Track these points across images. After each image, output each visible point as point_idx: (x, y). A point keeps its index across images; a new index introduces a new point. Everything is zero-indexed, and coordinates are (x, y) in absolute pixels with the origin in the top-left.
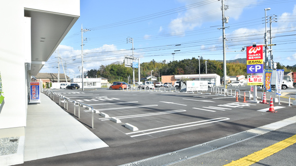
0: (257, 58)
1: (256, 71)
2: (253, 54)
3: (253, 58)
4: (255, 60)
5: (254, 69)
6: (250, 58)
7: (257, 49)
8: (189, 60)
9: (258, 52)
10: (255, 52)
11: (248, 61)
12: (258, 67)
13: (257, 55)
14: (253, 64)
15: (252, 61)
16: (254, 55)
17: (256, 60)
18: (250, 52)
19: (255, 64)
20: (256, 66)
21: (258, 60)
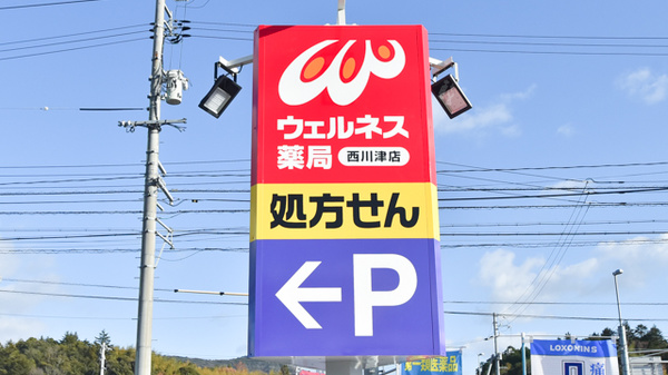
0: (369, 157)
1: (364, 326)
2: (322, 107)
3: (321, 158)
4: (345, 190)
5: (333, 295)
6: (289, 158)
7: (371, 65)
8: (51, 342)
9: (378, 97)
10: (344, 94)
11: (266, 191)
12: (385, 280)
13: (370, 125)
14: (320, 232)
15: (309, 190)
16: (340, 128)
17: (365, 191)
18: (293, 89)
19: (349, 231)
20: (363, 265)
21: (384, 191)
